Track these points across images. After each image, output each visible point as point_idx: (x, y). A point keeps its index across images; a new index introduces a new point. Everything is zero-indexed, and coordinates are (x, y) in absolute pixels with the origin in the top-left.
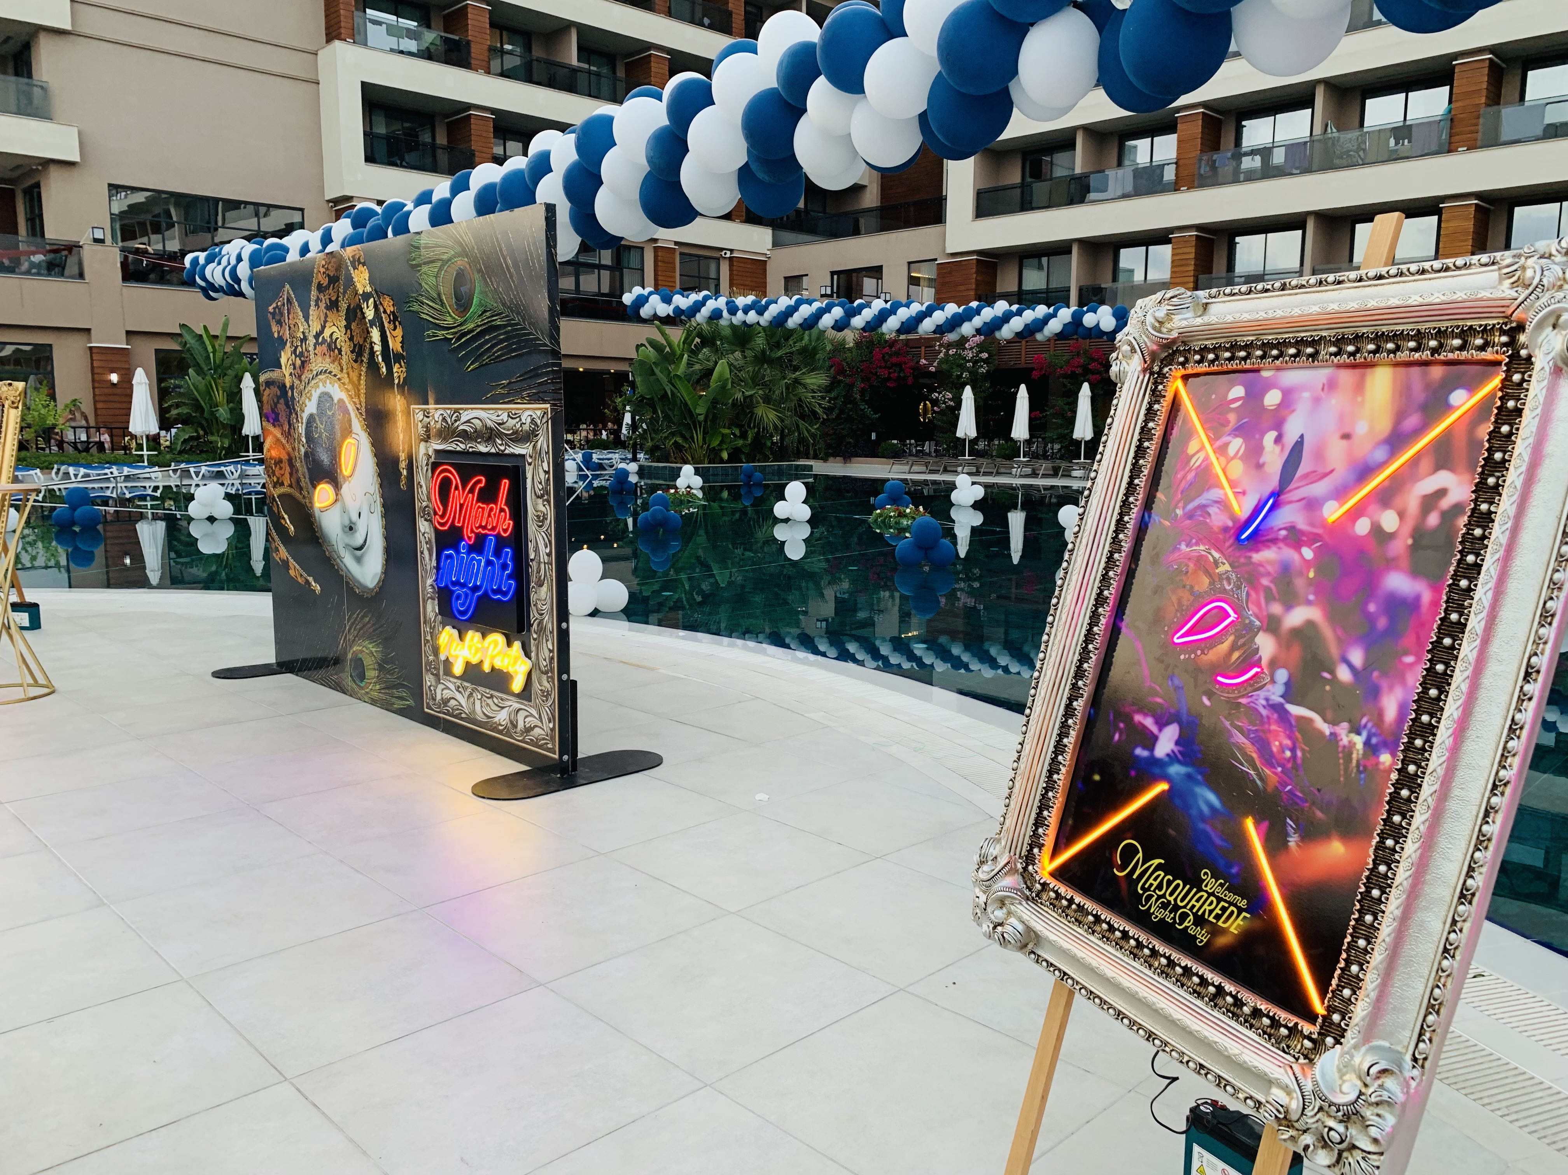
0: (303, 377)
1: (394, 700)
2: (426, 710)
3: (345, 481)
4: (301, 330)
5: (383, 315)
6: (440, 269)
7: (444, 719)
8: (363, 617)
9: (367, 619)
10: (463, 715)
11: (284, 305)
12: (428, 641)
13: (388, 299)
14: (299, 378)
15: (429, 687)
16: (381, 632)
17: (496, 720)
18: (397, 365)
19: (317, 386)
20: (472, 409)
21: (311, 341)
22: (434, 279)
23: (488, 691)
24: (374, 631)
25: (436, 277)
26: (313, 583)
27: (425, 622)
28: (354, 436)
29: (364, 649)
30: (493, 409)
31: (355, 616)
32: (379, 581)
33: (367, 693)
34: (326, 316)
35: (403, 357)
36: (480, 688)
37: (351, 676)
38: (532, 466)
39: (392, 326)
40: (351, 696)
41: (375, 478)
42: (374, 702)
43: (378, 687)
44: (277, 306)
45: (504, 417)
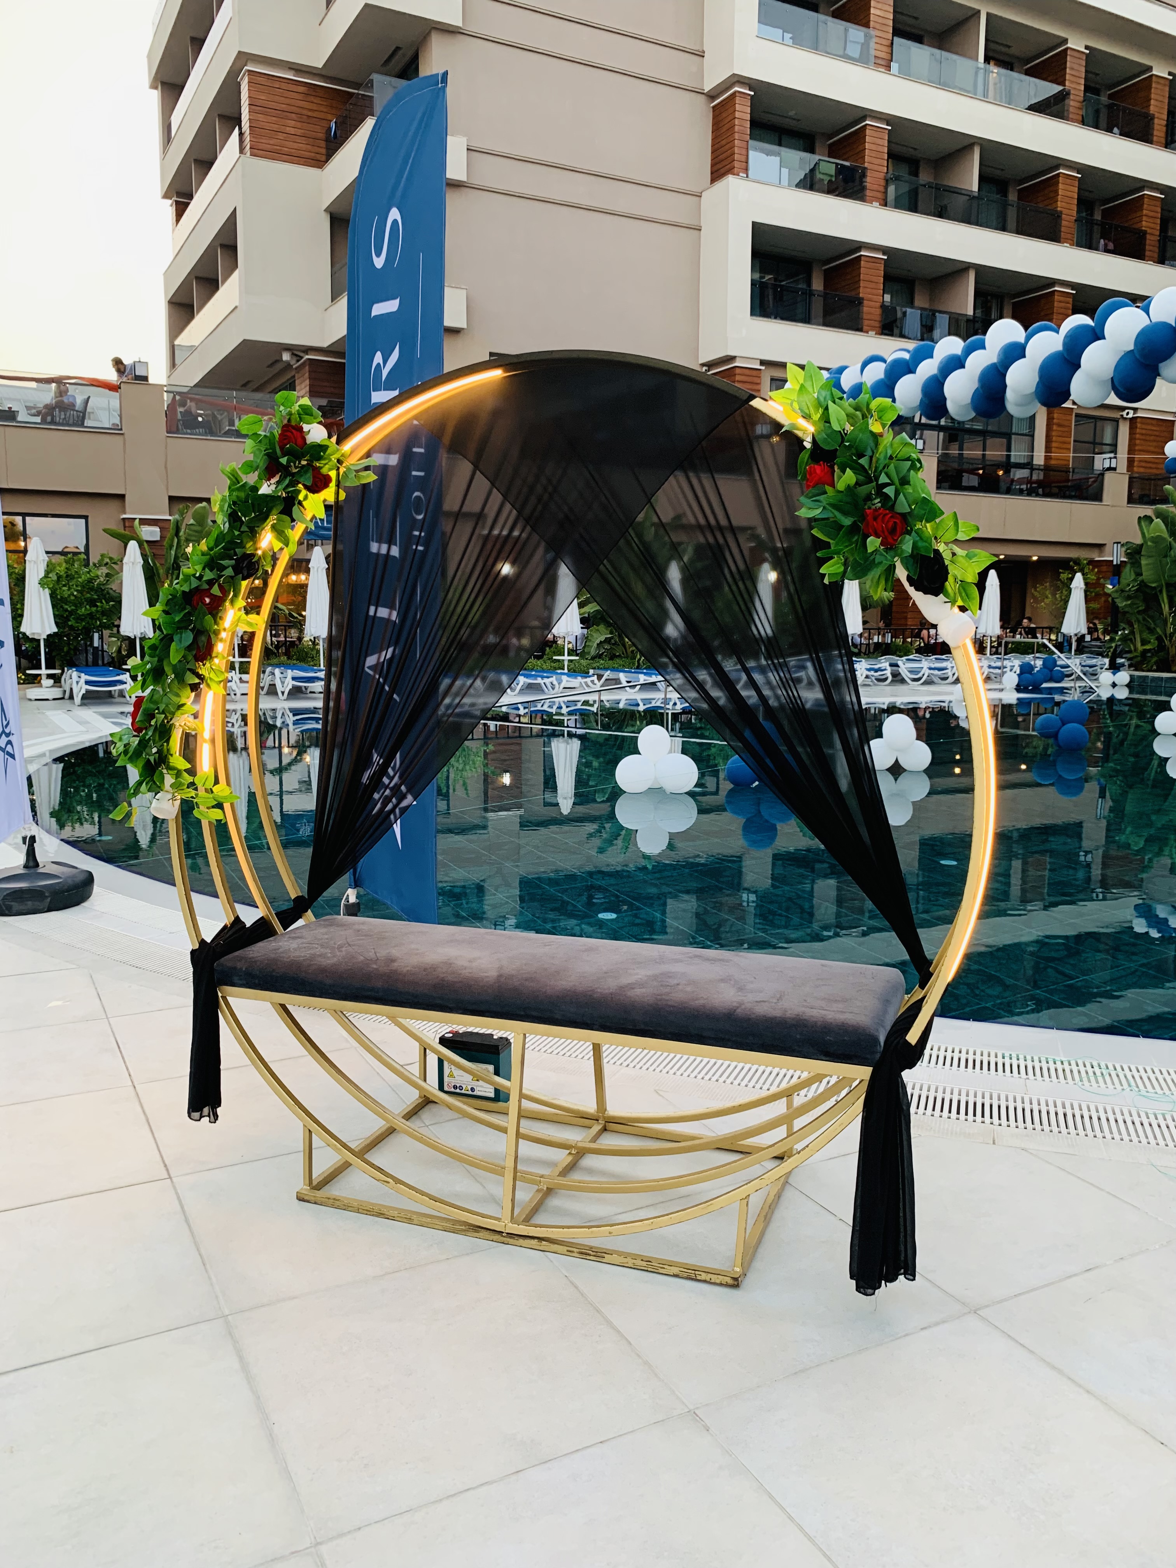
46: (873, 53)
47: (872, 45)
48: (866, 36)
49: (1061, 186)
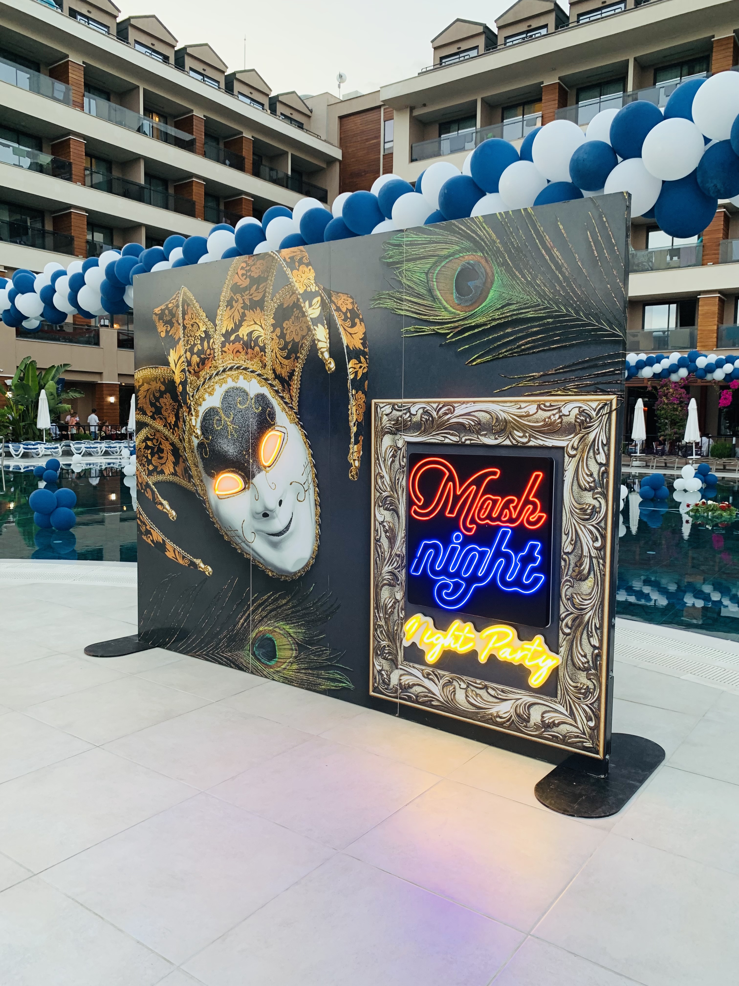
0: (202, 373)
1: (320, 681)
2: (372, 693)
3: (260, 470)
4: (203, 328)
5: (335, 314)
6: (435, 264)
7: (400, 704)
8: (276, 600)
9: (284, 602)
10: (434, 703)
11: (177, 306)
12: (380, 626)
13: (344, 297)
14: (197, 374)
15: (380, 672)
16: (305, 614)
17: (490, 711)
18: (353, 361)
19: (224, 381)
20: (474, 402)
21: (218, 339)
22: (424, 275)
23: (478, 681)
24: (292, 613)
25: (427, 274)
26: (202, 565)
27: (377, 607)
28: (277, 428)
29: (277, 630)
30: (511, 402)
31: (265, 597)
32: (307, 565)
33: (278, 672)
34: (243, 316)
35: (364, 354)
36: (464, 678)
37: (254, 654)
38: (576, 459)
39: (348, 323)
40: (252, 673)
41: (309, 468)
42: (288, 681)
43: (295, 667)
44: (167, 308)
45: (532, 409)
46: (72, 98)
47: (71, 94)
48: (66, 88)
49: (194, 187)
